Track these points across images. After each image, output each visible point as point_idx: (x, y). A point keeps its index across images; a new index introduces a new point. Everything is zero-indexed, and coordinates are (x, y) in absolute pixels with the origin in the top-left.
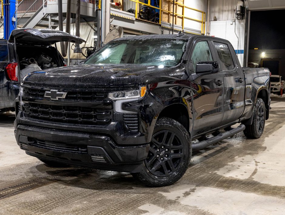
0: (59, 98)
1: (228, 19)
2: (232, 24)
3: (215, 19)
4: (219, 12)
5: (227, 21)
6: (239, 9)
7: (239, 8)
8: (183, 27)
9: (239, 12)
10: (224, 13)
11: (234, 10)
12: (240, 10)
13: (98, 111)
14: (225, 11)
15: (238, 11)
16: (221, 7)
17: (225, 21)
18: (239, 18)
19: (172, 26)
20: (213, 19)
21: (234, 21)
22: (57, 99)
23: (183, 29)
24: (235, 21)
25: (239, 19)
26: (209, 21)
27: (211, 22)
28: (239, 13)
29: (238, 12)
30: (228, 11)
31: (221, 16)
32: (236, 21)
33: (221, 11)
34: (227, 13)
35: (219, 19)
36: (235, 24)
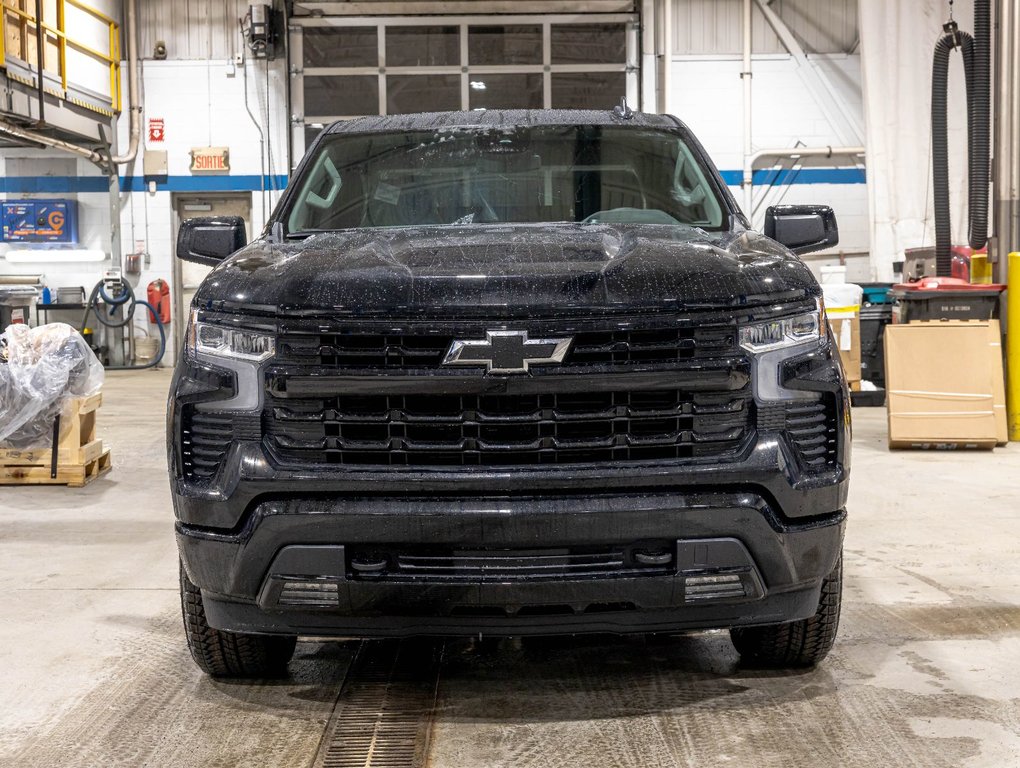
0: (530, 365)
1: (211, 55)
2: (233, 76)
3: (161, 53)
4: (173, 27)
5: (211, 62)
6: (260, 18)
7: (259, 12)
8: (64, 80)
9: (262, 28)
10: (195, 30)
11: (241, 22)
12: (263, 21)
13: (697, 399)
14: (199, 22)
15: (259, 25)
16: (181, 8)
17: (205, 62)
18: (262, 51)
19: (37, 77)
20: (149, 53)
21: (240, 61)
22: (526, 368)
23: (67, 90)
24: (243, 65)
25: (263, 54)
26: (138, 59)
27: (145, 63)
28: (262, 32)
29: (258, 30)
30: (211, 22)
31: (182, 39)
32: (250, 62)
33: (182, 21)
34: (205, 29)
35: (175, 51)
36: (245, 75)
